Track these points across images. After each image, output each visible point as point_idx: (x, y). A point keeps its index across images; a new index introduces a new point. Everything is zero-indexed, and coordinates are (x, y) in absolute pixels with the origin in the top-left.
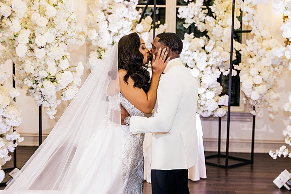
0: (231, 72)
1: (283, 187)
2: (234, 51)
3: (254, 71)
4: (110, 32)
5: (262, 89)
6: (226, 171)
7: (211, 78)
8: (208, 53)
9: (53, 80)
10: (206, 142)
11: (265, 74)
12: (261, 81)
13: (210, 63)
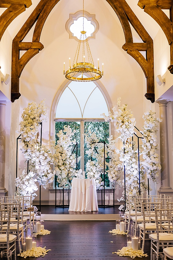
0: (104, 173)
1: (122, 210)
2: (105, 165)
3: (112, 172)
4: (62, 160)
5: (115, 178)
6: (104, 209)
7: (98, 176)
8: (96, 167)
9: (46, 176)
10: (98, 201)
11: (116, 173)
12: (115, 176)
13: (97, 170)
